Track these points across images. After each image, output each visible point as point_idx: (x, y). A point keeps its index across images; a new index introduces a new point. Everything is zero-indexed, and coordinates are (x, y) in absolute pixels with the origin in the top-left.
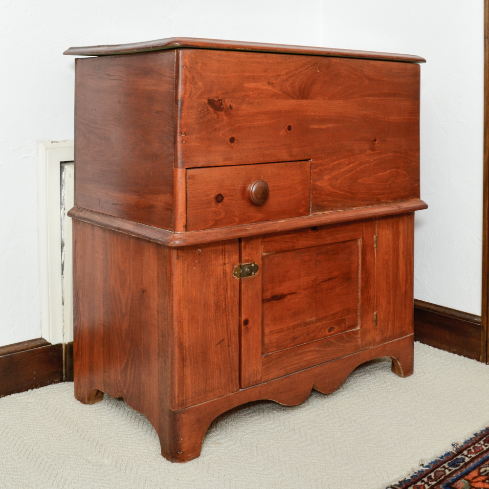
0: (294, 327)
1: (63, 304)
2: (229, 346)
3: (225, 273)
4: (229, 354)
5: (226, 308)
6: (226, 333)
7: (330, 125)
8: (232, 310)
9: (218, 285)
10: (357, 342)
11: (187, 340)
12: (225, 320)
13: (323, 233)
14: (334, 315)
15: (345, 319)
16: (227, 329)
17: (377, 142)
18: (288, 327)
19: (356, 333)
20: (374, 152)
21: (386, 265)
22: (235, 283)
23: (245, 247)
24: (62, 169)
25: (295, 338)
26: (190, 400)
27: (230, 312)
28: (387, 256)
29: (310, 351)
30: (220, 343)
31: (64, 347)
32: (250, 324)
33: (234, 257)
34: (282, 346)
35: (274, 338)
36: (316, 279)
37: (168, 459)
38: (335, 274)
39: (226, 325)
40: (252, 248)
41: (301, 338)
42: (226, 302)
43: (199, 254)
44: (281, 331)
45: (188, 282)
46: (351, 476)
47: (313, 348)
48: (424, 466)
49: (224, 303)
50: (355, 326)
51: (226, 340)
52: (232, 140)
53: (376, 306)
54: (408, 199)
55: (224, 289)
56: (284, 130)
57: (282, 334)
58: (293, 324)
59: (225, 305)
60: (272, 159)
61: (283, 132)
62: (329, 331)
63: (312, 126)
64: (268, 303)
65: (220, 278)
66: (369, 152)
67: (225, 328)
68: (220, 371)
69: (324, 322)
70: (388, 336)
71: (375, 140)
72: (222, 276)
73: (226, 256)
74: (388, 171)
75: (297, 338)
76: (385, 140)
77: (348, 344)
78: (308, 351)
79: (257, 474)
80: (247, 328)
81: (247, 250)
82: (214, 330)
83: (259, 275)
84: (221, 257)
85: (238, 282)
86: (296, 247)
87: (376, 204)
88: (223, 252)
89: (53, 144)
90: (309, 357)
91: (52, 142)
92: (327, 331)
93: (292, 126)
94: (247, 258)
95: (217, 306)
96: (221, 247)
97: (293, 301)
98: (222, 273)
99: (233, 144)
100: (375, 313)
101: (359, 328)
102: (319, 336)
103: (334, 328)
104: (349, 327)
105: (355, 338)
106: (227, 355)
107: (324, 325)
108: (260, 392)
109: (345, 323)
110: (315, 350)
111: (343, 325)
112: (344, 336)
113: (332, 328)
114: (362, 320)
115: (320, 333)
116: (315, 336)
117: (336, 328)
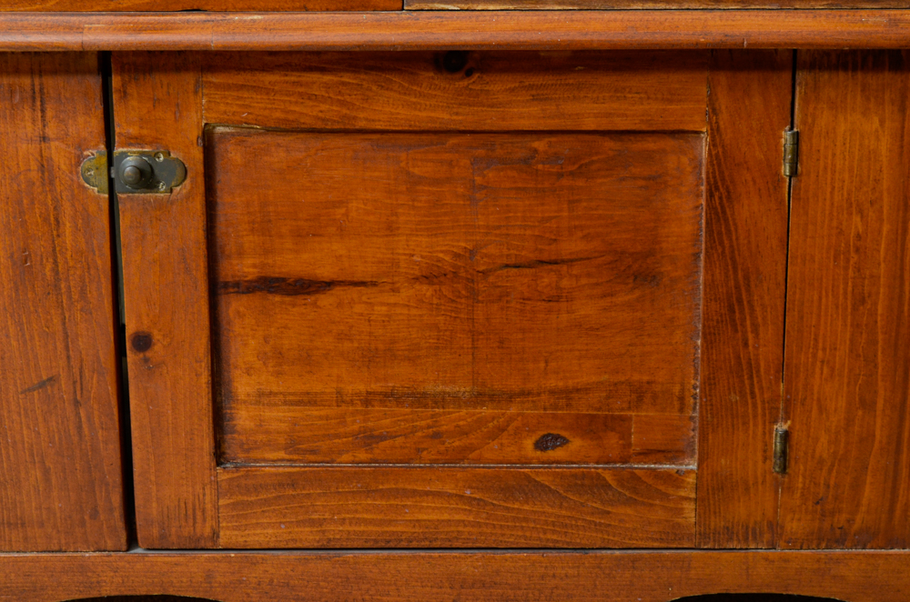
0: (368, 400)
2: (77, 403)
3: (45, 166)
4: (80, 428)
5: (57, 280)
6: (62, 363)
8: (83, 292)
9: (19, 203)
10: (680, 511)
13: (498, 86)
14: (567, 394)
15: (630, 418)
16: (67, 348)
18: (339, 393)
19: (675, 480)
21: (854, 258)
22: (92, 208)
23: (124, 94)
25: (369, 439)
27: (75, 297)
28: (856, 219)
29: (438, 494)
30: (42, 385)
32: (158, 350)
33: (81, 119)
34: (313, 452)
35: (278, 418)
36: (472, 253)
38: (571, 246)
40: (156, 102)
41: (399, 441)
42: (55, 262)
44: (309, 400)
47: (449, 488)
49: (49, 266)
51: (64, 383)
53: (788, 402)
55: (46, 220)
57: (315, 412)
58: (362, 388)
59: (56, 271)
62: (541, 445)
64: (244, 298)
65: (31, 183)
67: (60, 346)
68: (46, 472)
69: (513, 410)
70: (856, 526)
72: (35, 175)
73: (49, 113)
75: (382, 438)
77: (629, 511)
78: (427, 494)
80: (146, 360)
81: (134, 103)
82: (14, 343)
83: (189, 197)
84: (27, 113)
85: (105, 206)
86: (361, 124)
88: (38, 99)
90: (432, 513)
92: (529, 443)
94: (133, 131)
96: (26, 81)
97: (358, 308)
98: (34, 166)
100: (781, 427)
101: (694, 466)
102: (488, 455)
103: (565, 441)
104: (647, 454)
105: (665, 496)
106: (73, 431)
107: (511, 419)
108: (209, 576)
109: (625, 435)
110: (461, 497)
111: (613, 441)
112: (608, 477)
113: (557, 437)
114: (703, 438)
115: (495, 445)
116: (471, 449)
117: (576, 444)
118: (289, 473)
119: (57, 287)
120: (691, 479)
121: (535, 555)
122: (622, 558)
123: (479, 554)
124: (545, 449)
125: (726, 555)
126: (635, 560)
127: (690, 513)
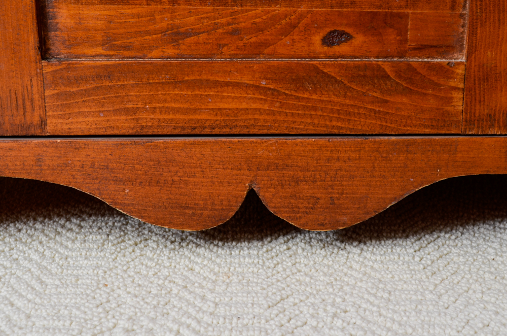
10: (449, 100)
15: (407, 16)
19: (446, 71)
25: (176, 35)
29: (237, 85)
34: (127, 48)
41: (203, 37)
47: (247, 80)
50: (445, 49)
62: (328, 41)
69: (303, 8)
75: (187, 34)
77: (405, 100)
78: (227, 84)
90: (231, 101)
92: (317, 39)
101: (464, 60)
102: (281, 50)
103: (349, 37)
104: (421, 49)
105: (436, 86)
107: (301, 16)
109: (402, 32)
110: (257, 88)
111: (391, 36)
112: (388, 70)
113: (342, 33)
114: (473, 33)
115: (287, 40)
116: (265, 44)
117: (359, 39)
118: (106, 65)
120: (460, 71)
121: (322, 141)
122: (398, 143)
123: (273, 139)
124: (331, 44)
125: (488, 140)
126: (409, 144)
127: (458, 103)
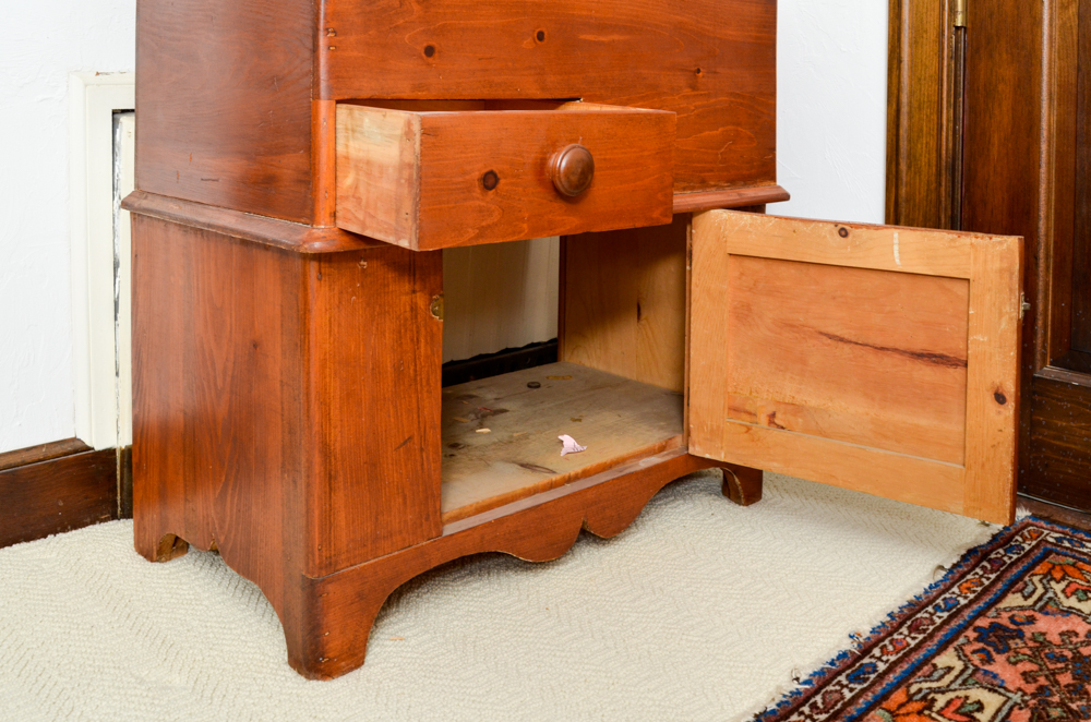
1: (117, 374)
2: (422, 450)
3: (414, 309)
4: (422, 464)
5: (416, 376)
6: (416, 426)
7: (616, 37)
8: (428, 380)
9: (400, 332)
11: (339, 439)
12: (414, 401)
16: (419, 417)
17: (701, 74)
20: (696, 93)
22: (435, 329)
24: (115, 123)
26: (343, 557)
27: (424, 384)
30: (405, 443)
31: (118, 454)
33: (432, 278)
37: (299, 673)
39: (415, 410)
42: (416, 365)
43: (363, 270)
45: (339, 325)
46: (660, 705)
48: (801, 681)
49: (412, 368)
51: (416, 439)
52: (430, 51)
54: (756, 182)
55: (412, 340)
56: (530, 40)
59: (415, 371)
60: (508, 93)
61: (528, 43)
63: (583, 37)
65: (406, 320)
66: (687, 91)
67: (415, 416)
68: (405, 498)
71: (699, 71)
72: (408, 314)
73: (417, 276)
74: (721, 129)
76: (715, 72)
79: (474, 701)
82: (392, 420)
84: (406, 278)
85: (441, 326)
87: (699, 188)
88: (411, 268)
89: (100, 76)
91: (98, 74)
93: (546, 33)
95: (399, 373)
96: (406, 259)
98: (408, 309)
99: (430, 60)
106: (419, 468)
108: (482, 537)
119: (415, 380)
